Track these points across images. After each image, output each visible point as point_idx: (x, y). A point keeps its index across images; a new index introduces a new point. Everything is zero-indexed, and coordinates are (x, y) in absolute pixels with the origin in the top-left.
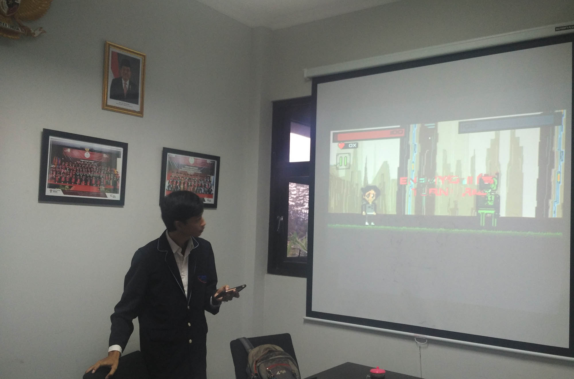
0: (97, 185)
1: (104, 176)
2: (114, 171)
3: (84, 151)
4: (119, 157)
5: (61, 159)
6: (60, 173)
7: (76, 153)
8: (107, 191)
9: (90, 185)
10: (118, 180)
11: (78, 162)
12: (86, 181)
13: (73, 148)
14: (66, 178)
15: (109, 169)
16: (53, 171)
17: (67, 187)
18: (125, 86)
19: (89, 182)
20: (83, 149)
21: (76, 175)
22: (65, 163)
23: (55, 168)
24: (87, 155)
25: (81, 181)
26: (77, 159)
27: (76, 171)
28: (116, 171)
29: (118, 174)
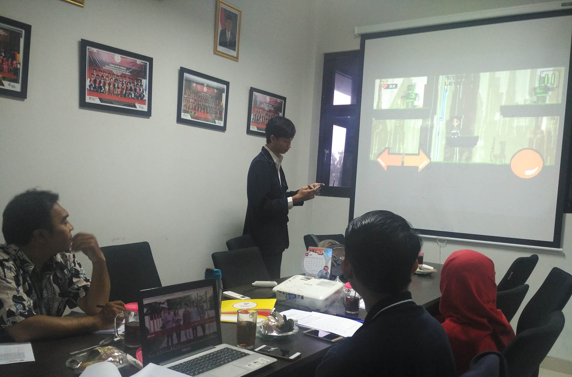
0: (210, 113)
1: (215, 107)
2: (221, 104)
3: (203, 86)
4: (224, 93)
5: (190, 92)
6: (189, 102)
7: (199, 87)
8: (216, 119)
9: (206, 113)
10: (223, 111)
11: (200, 94)
12: (204, 109)
13: (197, 83)
14: (192, 106)
15: (218, 101)
16: (185, 100)
17: (193, 113)
18: (228, 35)
19: (205, 111)
20: (203, 84)
21: (198, 104)
22: (192, 94)
23: (187, 98)
24: (205, 89)
25: (201, 109)
26: (199, 92)
27: (199, 102)
28: (221, 103)
29: (223, 106)
